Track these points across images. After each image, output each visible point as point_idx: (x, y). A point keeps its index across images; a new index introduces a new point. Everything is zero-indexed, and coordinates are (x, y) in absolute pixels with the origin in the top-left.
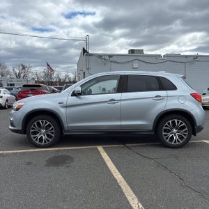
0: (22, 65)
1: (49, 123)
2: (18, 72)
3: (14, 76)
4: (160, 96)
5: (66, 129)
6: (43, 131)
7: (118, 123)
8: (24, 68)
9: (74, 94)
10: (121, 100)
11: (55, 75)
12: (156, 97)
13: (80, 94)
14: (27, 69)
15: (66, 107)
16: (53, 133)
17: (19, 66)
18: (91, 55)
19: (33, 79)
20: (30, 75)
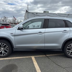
0: (5, 17)
1: (5, 44)
2: (3, 19)
3: (2, 21)
4: (66, 31)
5: (15, 48)
6: (2, 49)
7: (43, 45)
8: (5, 18)
9: (19, 29)
10: (45, 33)
11: (16, 21)
12: (64, 31)
13: (22, 29)
14: (6, 18)
15: (15, 36)
16: (7, 50)
17: (4, 17)
18: (29, 13)
19: (9, 22)
20: (7, 20)
